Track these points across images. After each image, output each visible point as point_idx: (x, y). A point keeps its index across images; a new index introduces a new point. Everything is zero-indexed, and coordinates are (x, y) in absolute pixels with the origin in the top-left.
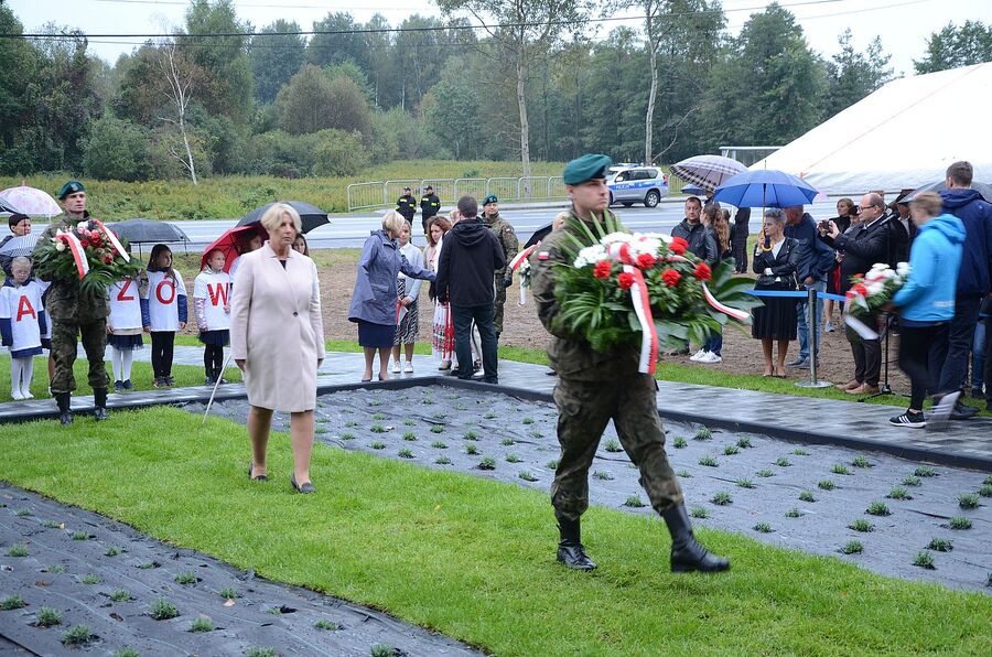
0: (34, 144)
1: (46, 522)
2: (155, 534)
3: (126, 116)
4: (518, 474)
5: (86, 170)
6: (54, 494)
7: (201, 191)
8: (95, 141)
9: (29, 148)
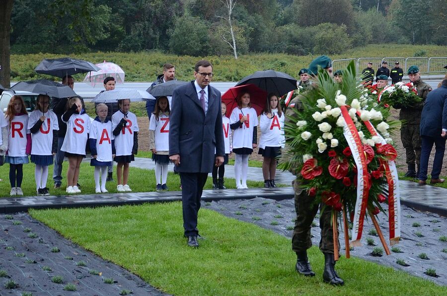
0: (142, 32)
1: (91, 270)
2: (152, 283)
3: (197, 14)
4: (396, 260)
5: (171, 49)
6: (101, 253)
7: (239, 63)
8: (177, 31)
9: (139, 35)
